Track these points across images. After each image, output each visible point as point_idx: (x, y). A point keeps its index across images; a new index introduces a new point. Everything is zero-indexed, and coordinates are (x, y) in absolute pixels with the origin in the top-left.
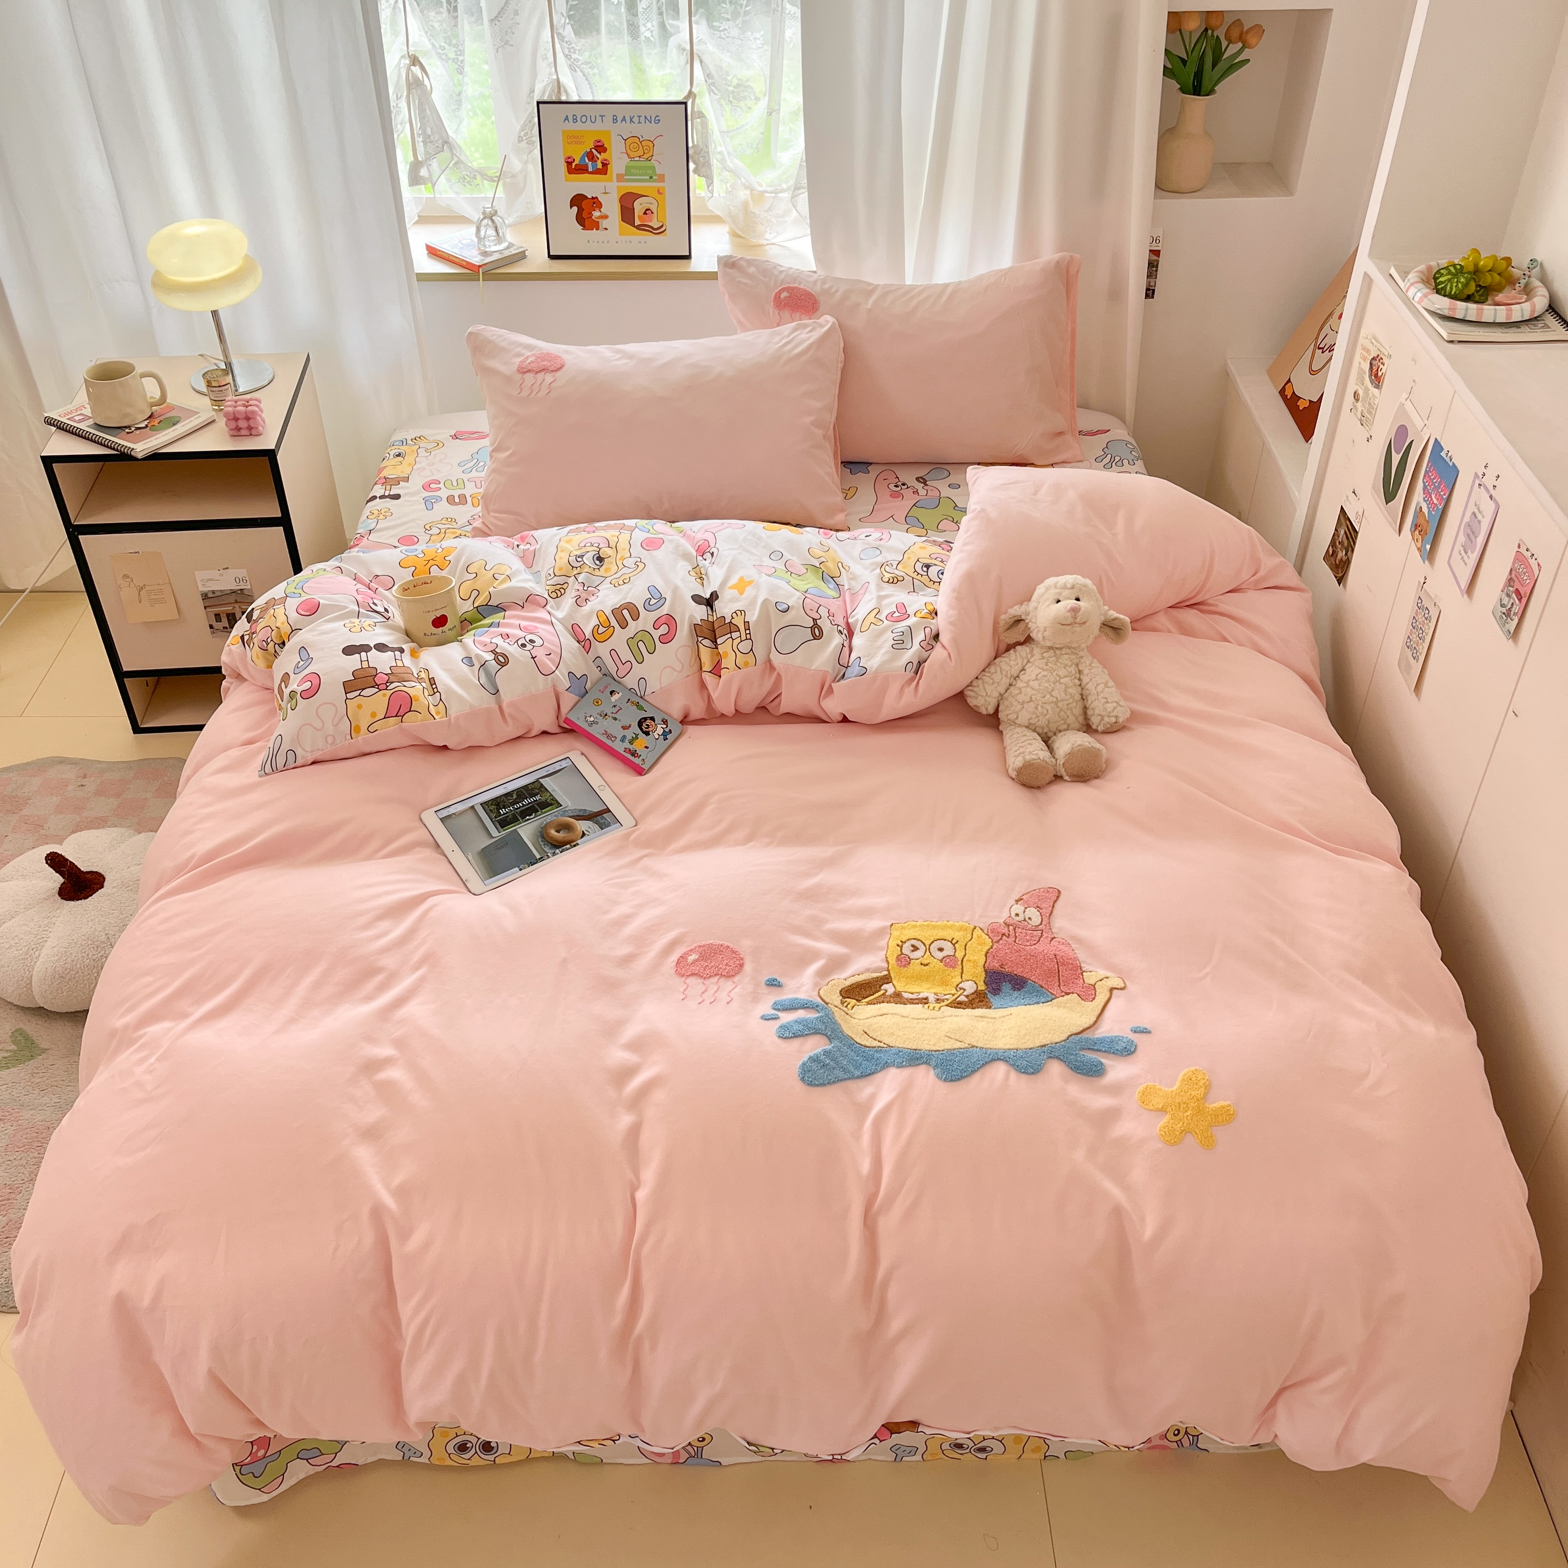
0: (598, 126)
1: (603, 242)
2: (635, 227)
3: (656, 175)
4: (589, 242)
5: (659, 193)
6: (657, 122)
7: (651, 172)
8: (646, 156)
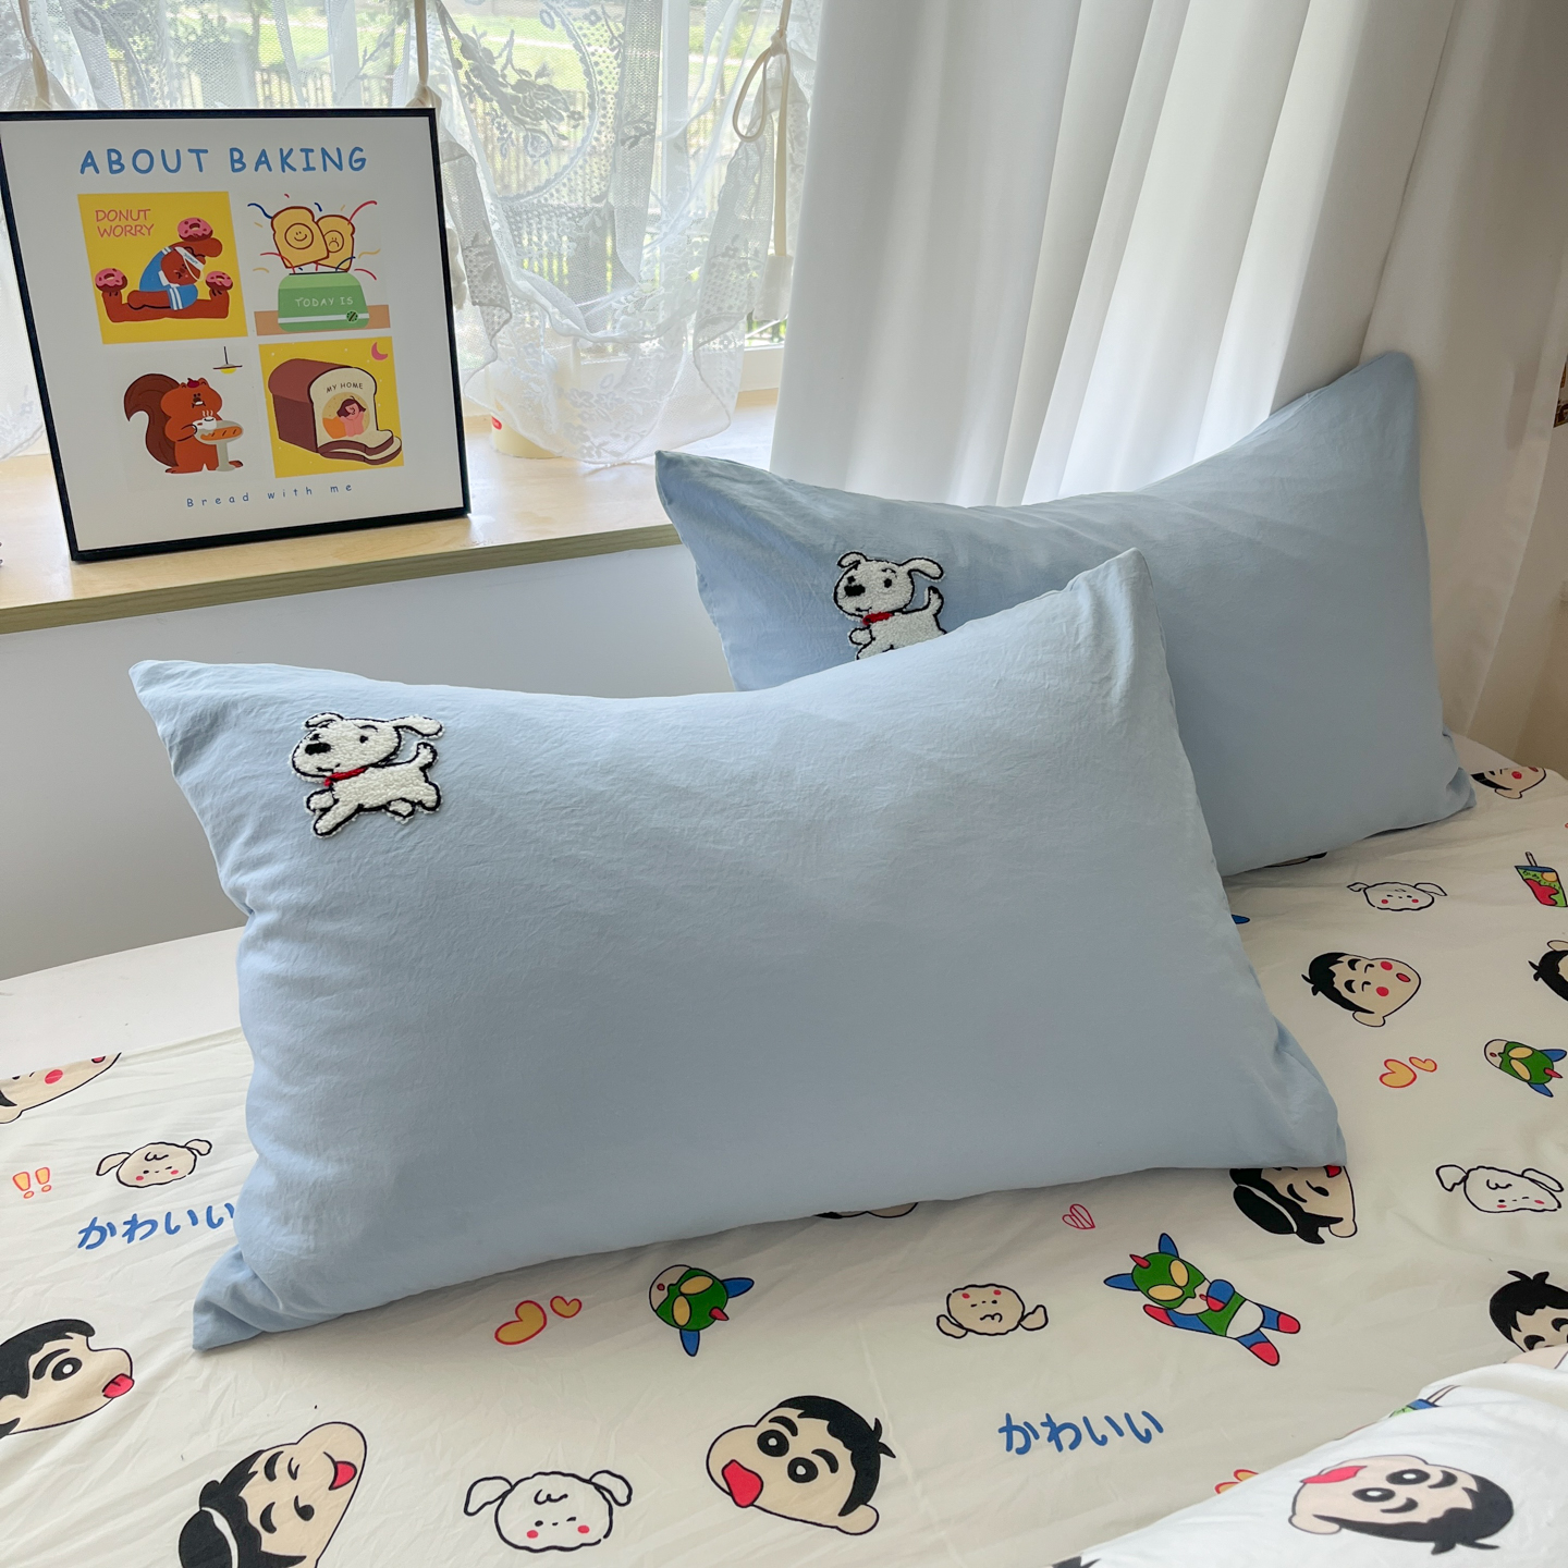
0: (188, 180)
1: (232, 500)
2: (317, 450)
3: (365, 309)
4: (190, 503)
5: (377, 355)
6: (356, 165)
7: (350, 301)
8: (334, 260)
